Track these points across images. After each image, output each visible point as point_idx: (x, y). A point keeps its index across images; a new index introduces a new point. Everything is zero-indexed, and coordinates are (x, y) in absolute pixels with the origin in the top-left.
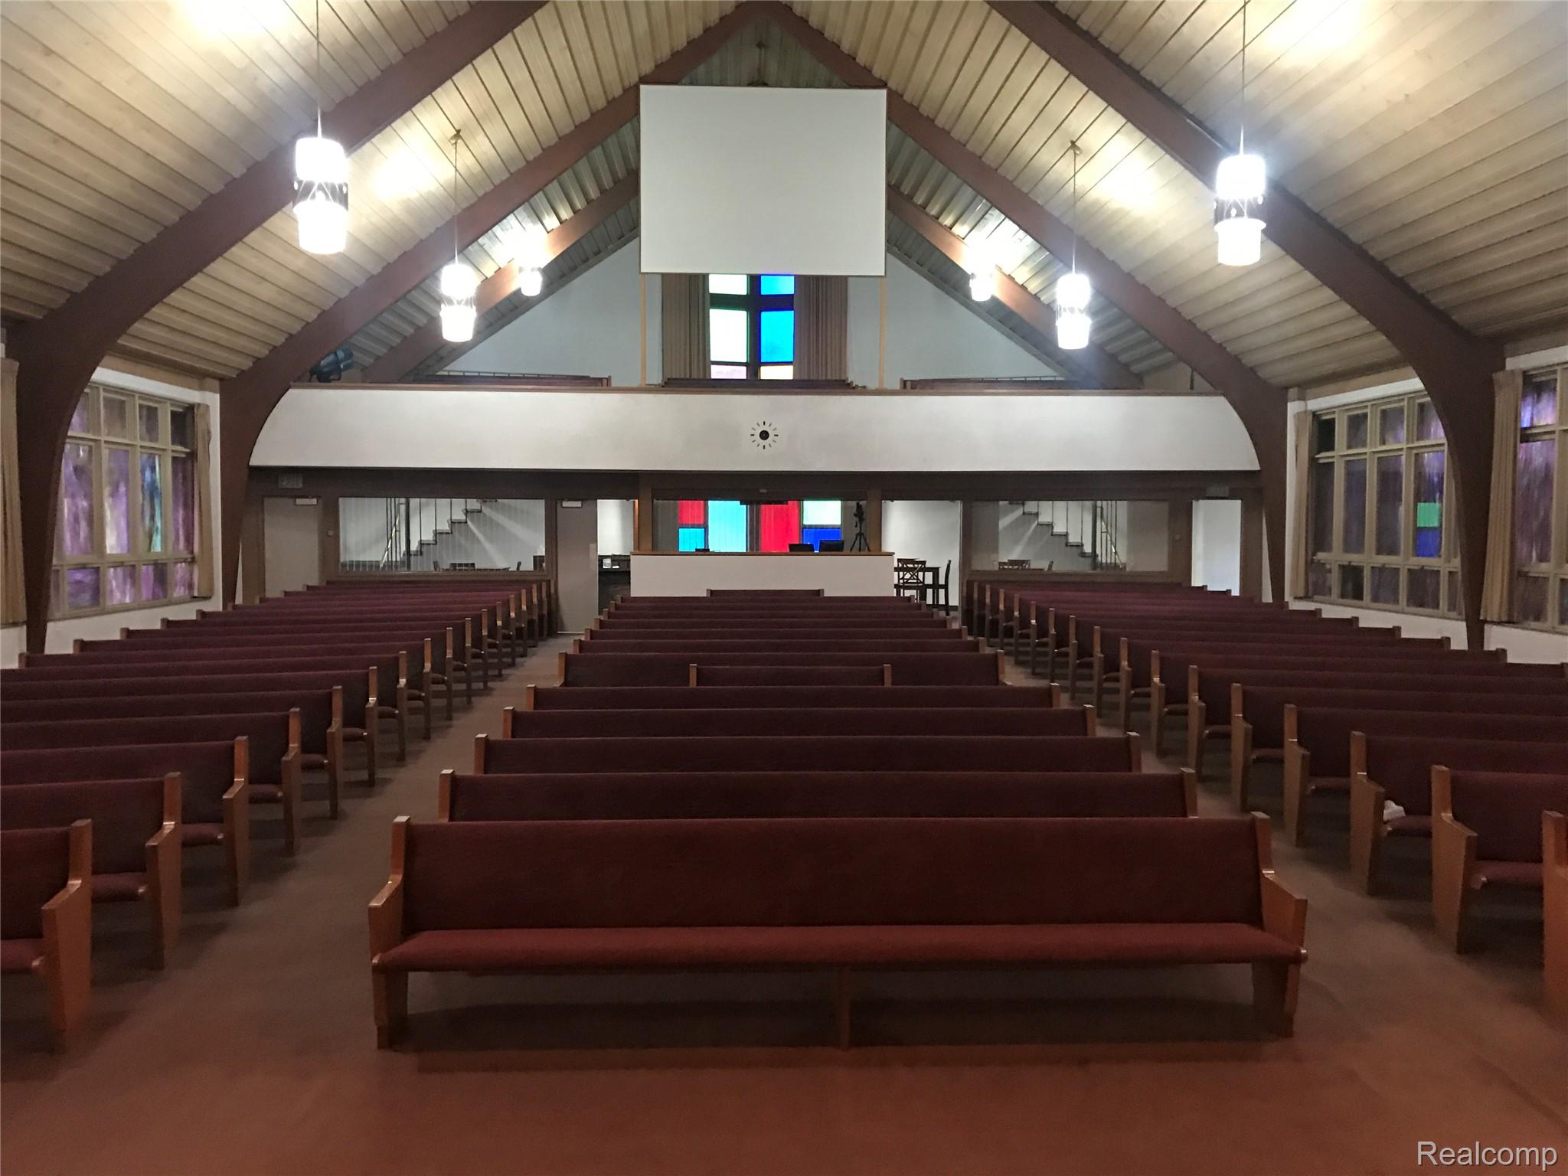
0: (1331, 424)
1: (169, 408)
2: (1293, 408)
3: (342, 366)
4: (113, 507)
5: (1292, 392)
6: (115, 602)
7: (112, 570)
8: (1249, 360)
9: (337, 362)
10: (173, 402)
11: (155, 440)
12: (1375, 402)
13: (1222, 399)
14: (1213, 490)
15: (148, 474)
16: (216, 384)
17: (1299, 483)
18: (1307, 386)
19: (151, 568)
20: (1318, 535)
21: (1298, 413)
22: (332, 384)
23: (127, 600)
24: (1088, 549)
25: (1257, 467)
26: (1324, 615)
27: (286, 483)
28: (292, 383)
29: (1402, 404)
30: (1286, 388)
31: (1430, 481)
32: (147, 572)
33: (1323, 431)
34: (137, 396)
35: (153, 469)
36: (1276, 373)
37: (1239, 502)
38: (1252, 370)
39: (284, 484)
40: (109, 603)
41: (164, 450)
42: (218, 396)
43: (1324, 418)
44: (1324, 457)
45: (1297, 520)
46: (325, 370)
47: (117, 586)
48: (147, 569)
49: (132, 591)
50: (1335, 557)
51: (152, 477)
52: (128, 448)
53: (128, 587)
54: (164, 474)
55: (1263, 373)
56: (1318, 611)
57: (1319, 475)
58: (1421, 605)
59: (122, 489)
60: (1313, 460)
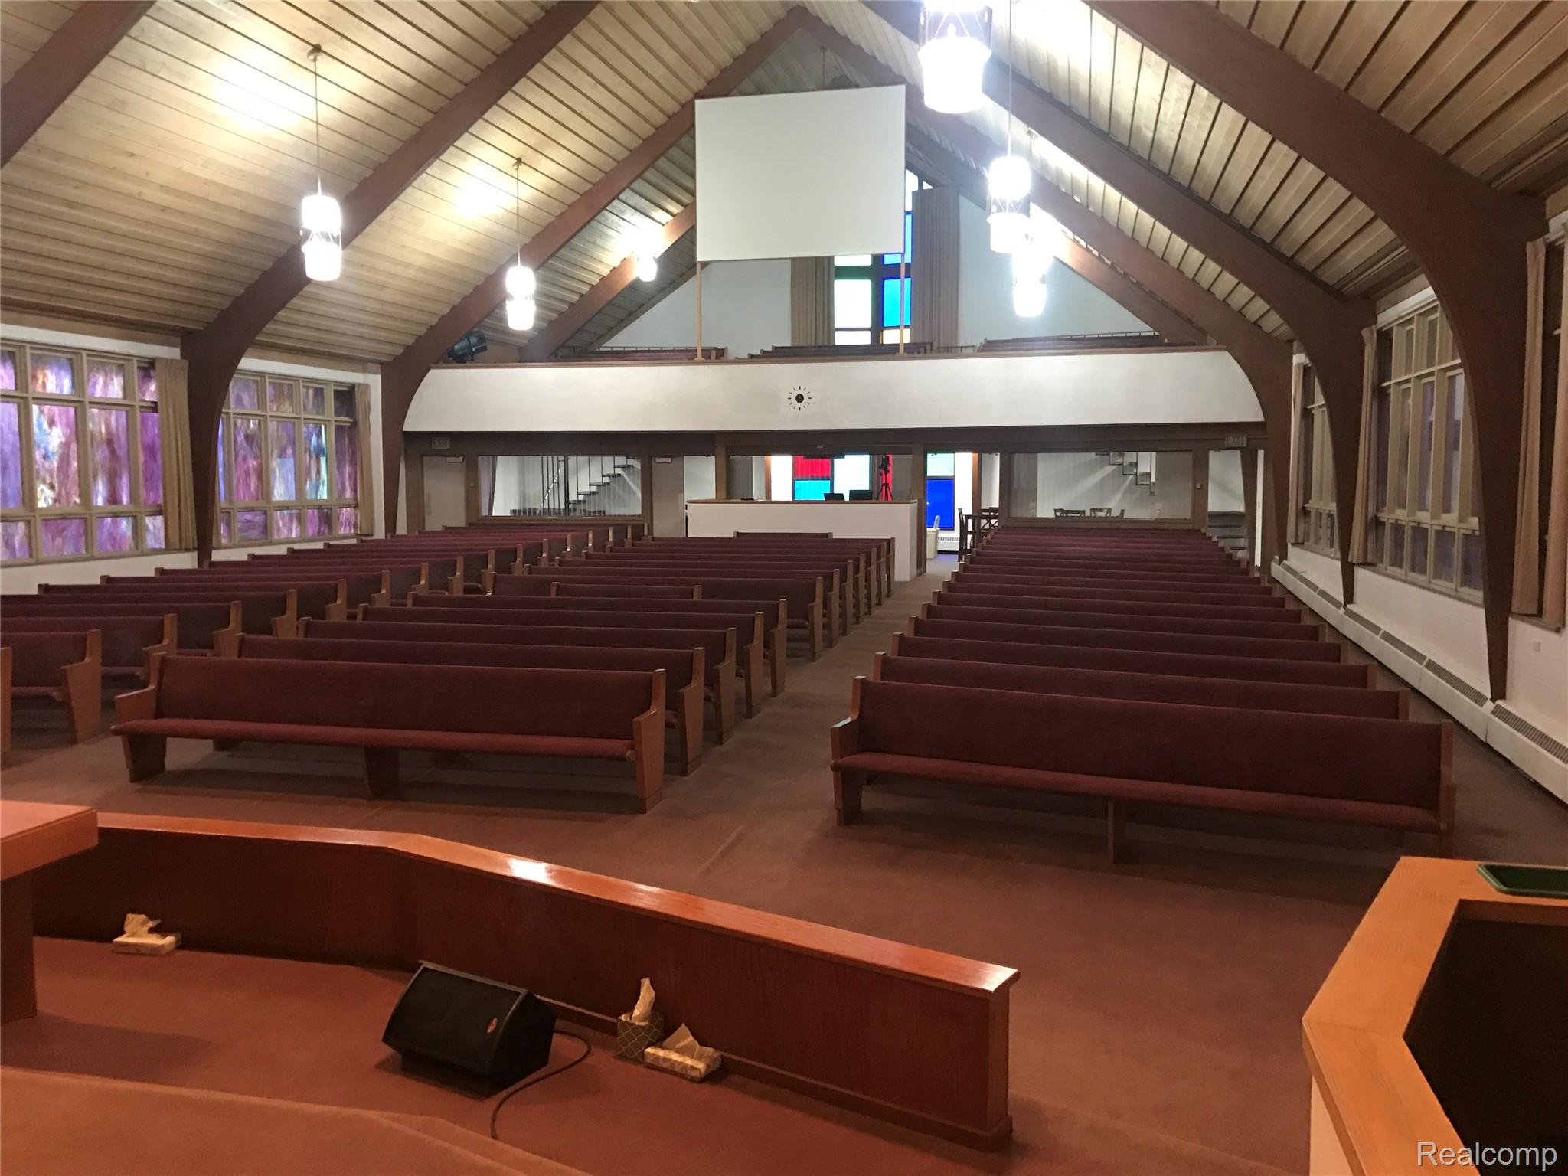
1: (333, 388)
2: (1294, 361)
3: (474, 349)
4: (282, 466)
6: (282, 537)
7: (279, 512)
9: (470, 347)
10: (336, 383)
11: (323, 413)
13: (1229, 354)
14: (1222, 442)
15: (314, 439)
16: (378, 367)
19: (316, 511)
22: (467, 364)
23: (294, 535)
28: (432, 365)
30: (1290, 342)
32: (312, 514)
34: (301, 381)
35: (319, 435)
39: (436, 445)
40: (276, 537)
41: (329, 421)
42: (379, 376)
46: (459, 354)
47: (284, 525)
48: (313, 513)
49: (299, 529)
51: (318, 441)
52: (296, 420)
53: (294, 526)
54: (326, 438)
59: (289, 451)
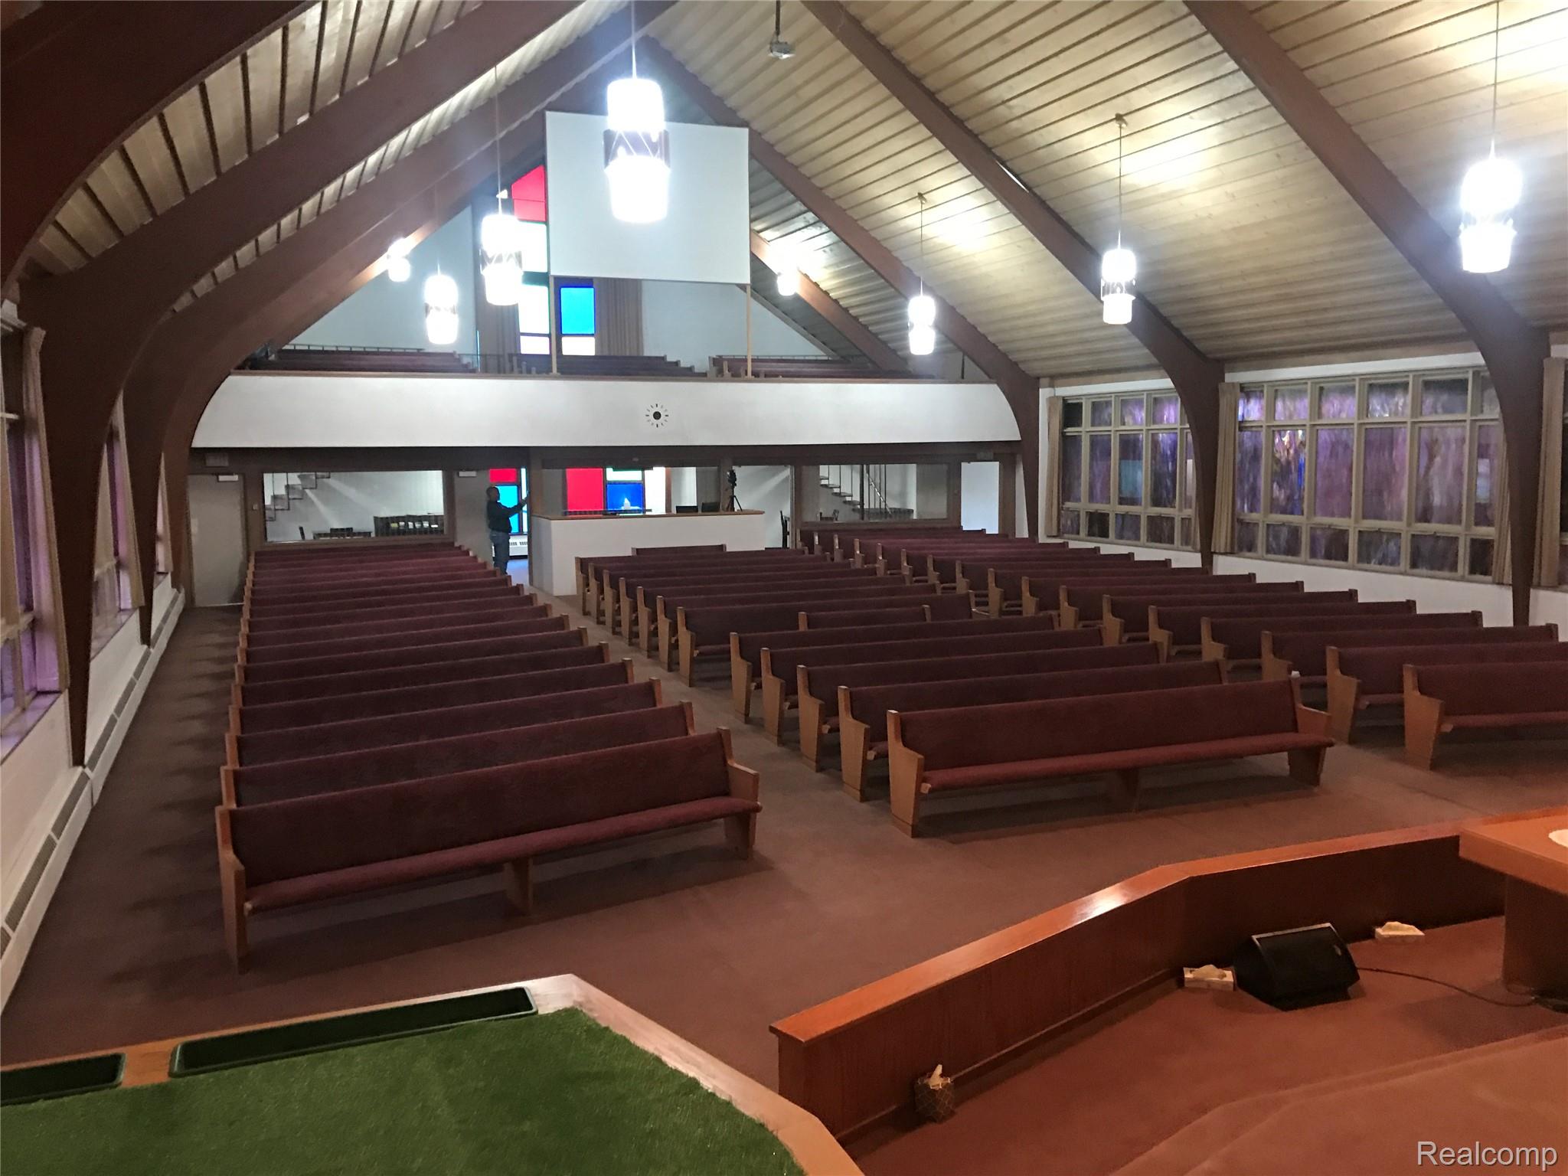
0: (1078, 407)
2: (1044, 394)
5: (1043, 381)
8: (1013, 357)
12: (1118, 394)
13: (996, 385)
14: (981, 455)
17: (1051, 449)
18: (1054, 379)
20: (1066, 488)
21: (1050, 398)
24: (857, 498)
25: (1018, 438)
26: (1102, 552)
27: (212, 462)
29: (1141, 397)
30: (1038, 378)
31: (1164, 455)
33: (1071, 412)
36: (1035, 368)
37: (997, 464)
38: (1016, 364)
43: (1070, 402)
44: (1071, 431)
45: (1050, 478)
50: (1083, 505)
55: (1022, 366)
56: (1097, 549)
57: (1068, 446)
58: (1160, 542)
60: (1063, 435)
